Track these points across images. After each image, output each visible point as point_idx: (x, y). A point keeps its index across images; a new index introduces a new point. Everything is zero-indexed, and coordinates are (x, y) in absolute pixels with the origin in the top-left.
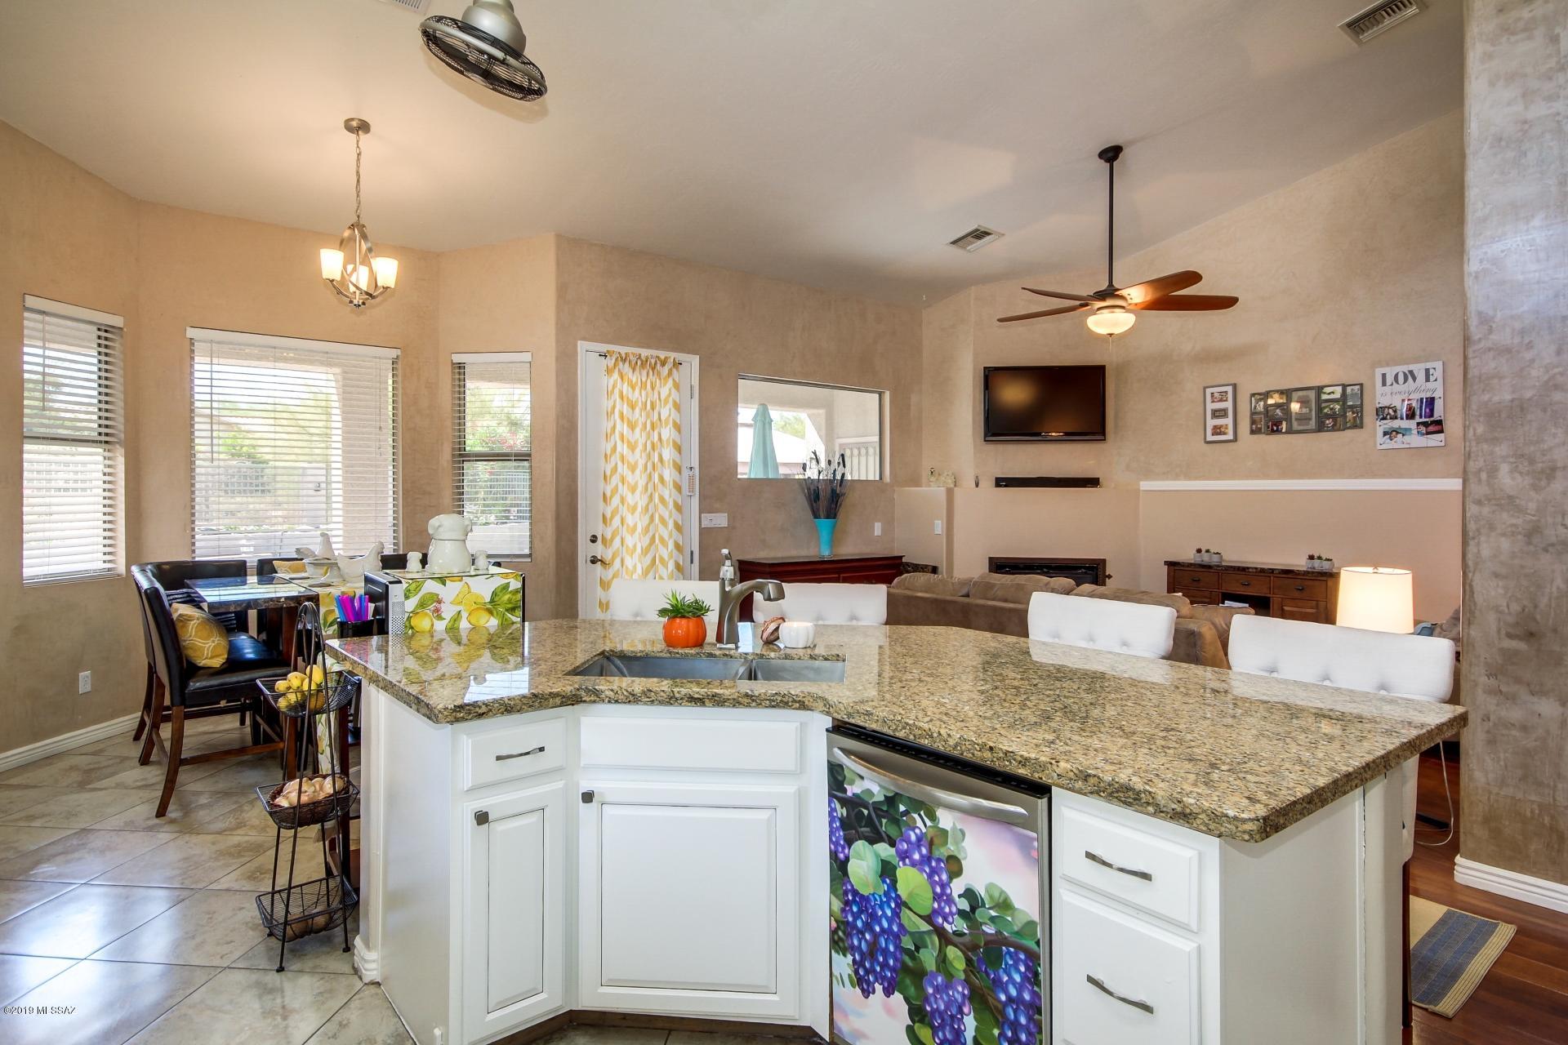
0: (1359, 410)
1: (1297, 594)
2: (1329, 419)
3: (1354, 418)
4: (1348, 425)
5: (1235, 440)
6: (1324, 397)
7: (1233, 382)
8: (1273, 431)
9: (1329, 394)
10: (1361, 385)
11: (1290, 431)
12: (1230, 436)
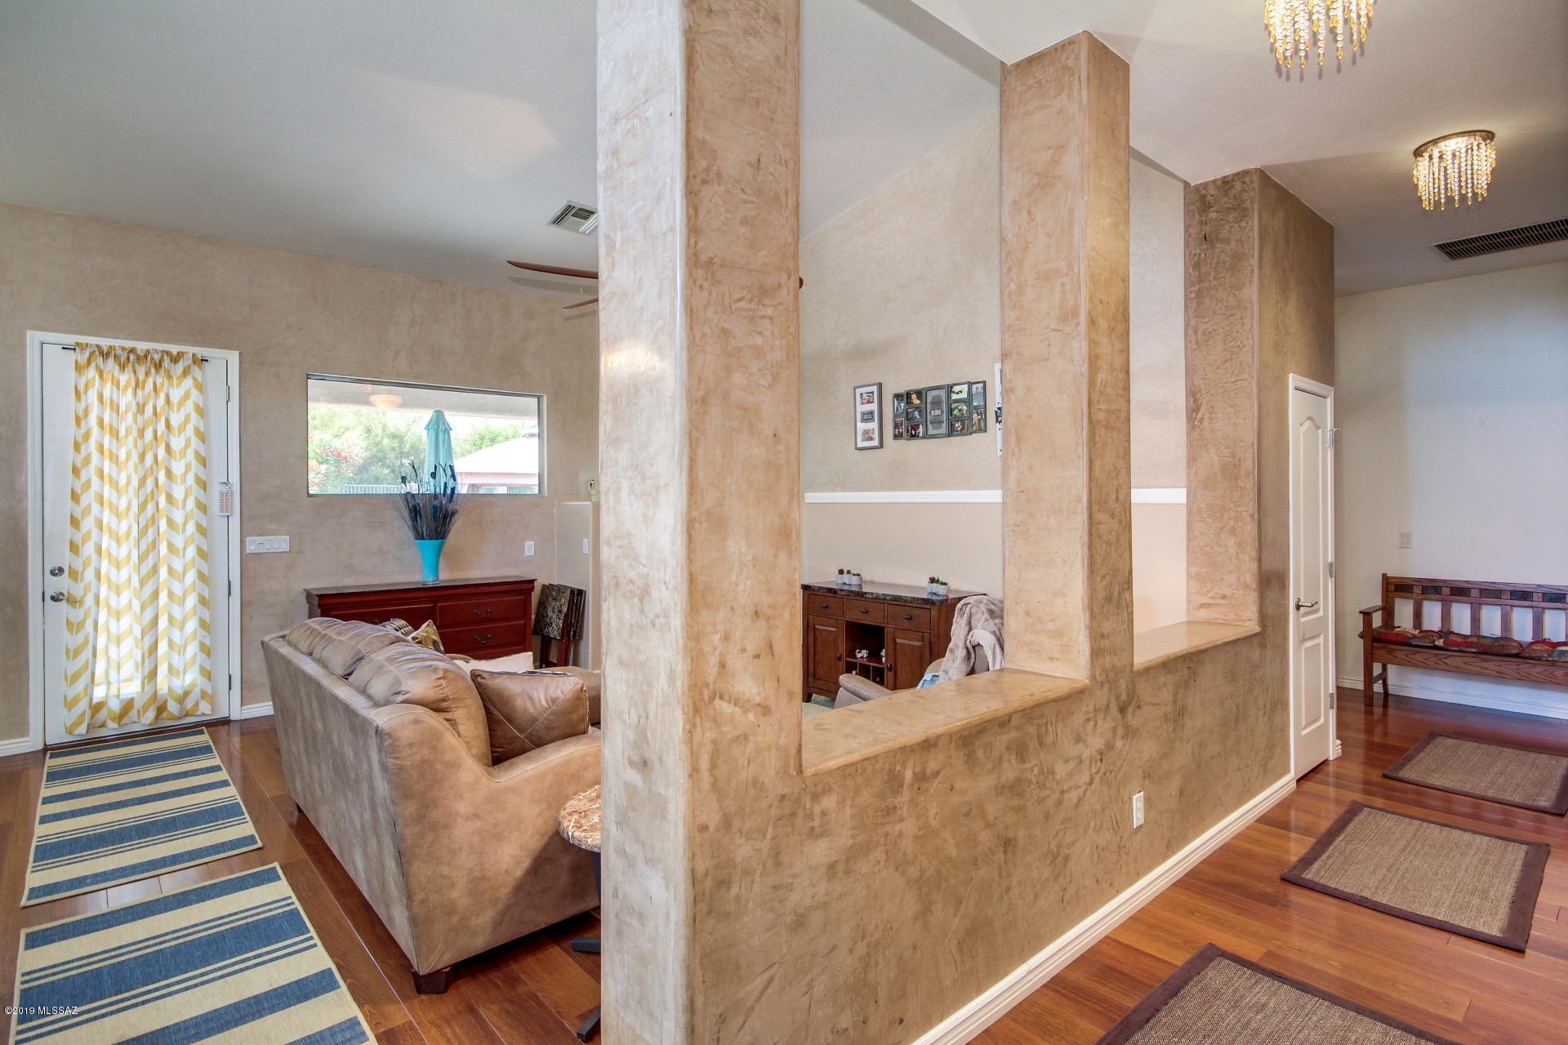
0: (982, 411)
1: (906, 624)
2: (957, 421)
3: (979, 420)
4: (974, 428)
5: (881, 446)
6: (954, 397)
7: (877, 381)
8: (913, 436)
9: (958, 393)
10: (984, 382)
11: (926, 436)
12: (875, 443)
